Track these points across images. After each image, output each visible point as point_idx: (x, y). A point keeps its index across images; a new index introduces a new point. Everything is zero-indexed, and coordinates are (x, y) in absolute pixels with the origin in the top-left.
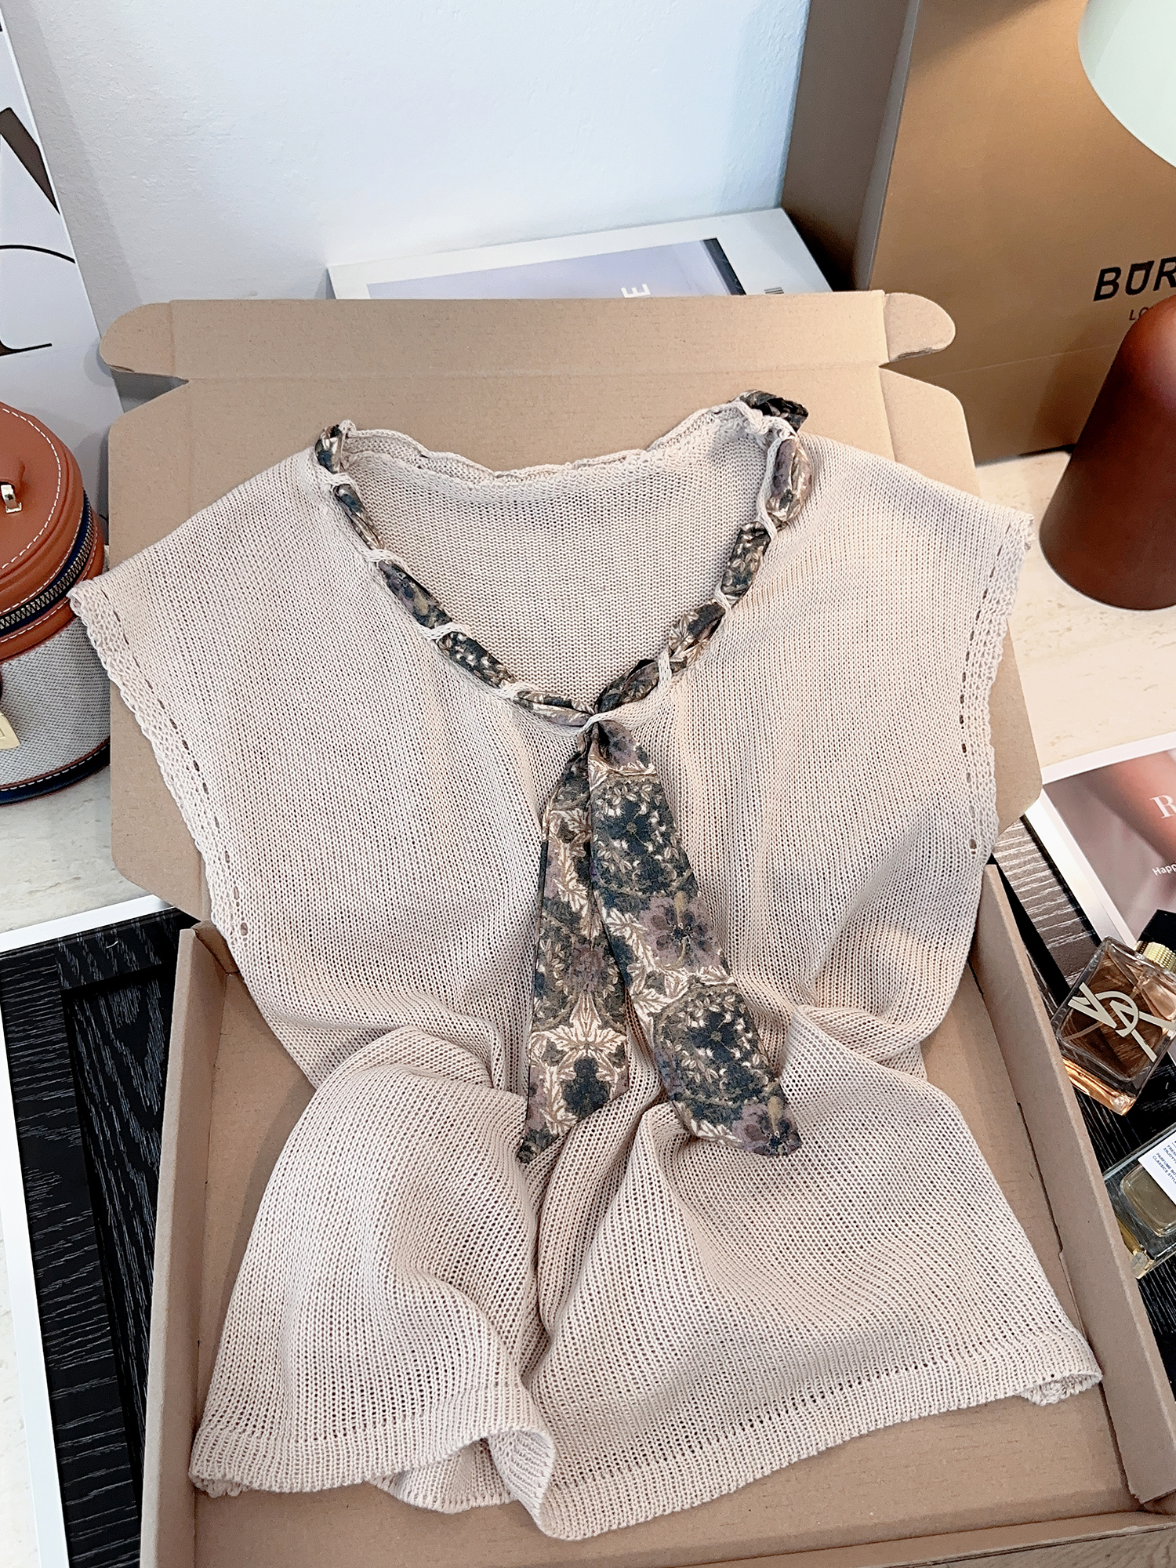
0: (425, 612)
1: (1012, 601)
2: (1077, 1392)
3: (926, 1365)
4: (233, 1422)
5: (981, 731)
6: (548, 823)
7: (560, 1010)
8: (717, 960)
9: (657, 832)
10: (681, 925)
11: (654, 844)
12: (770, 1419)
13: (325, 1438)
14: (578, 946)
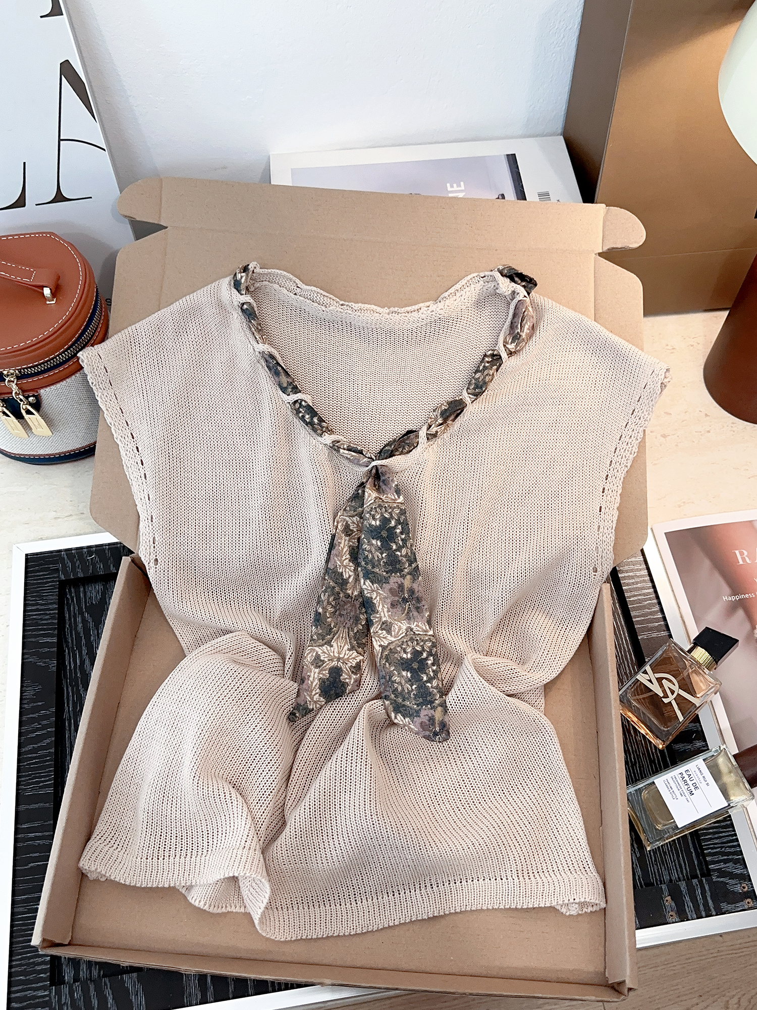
0: (285, 385)
1: (648, 419)
2: (589, 911)
3: (502, 879)
4: (108, 840)
5: (613, 500)
6: (338, 522)
7: (326, 636)
8: (425, 620)
9: (399, 538)
10: (407, 596)
11: (397, 545)
12: (405, 893)
13: (152, 859)
14: (344, 599)
